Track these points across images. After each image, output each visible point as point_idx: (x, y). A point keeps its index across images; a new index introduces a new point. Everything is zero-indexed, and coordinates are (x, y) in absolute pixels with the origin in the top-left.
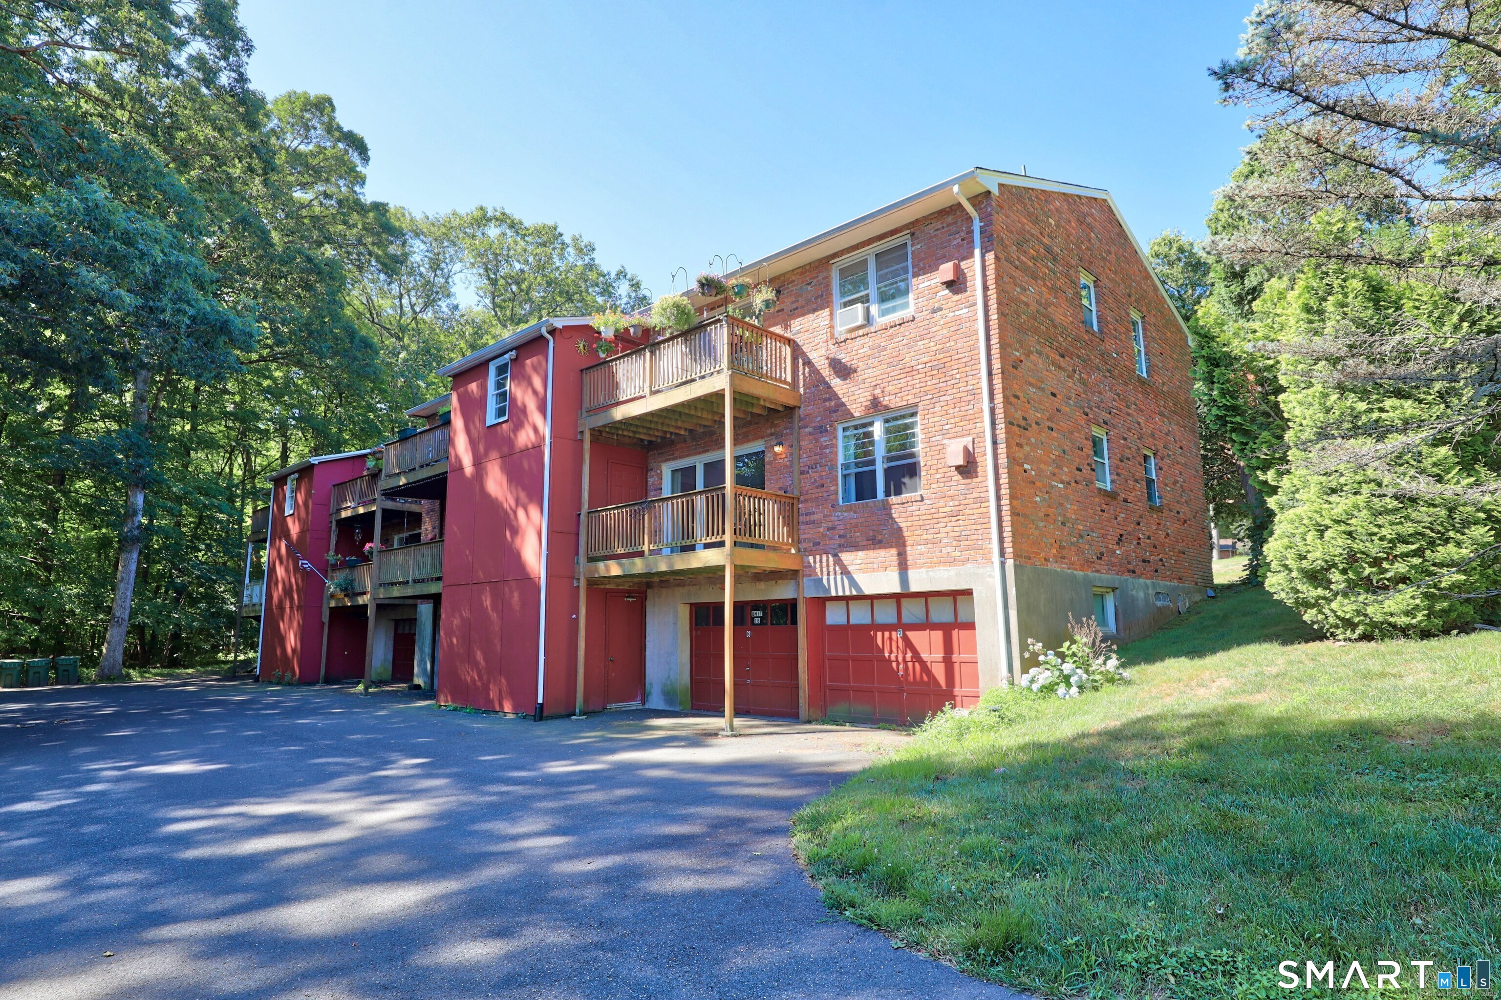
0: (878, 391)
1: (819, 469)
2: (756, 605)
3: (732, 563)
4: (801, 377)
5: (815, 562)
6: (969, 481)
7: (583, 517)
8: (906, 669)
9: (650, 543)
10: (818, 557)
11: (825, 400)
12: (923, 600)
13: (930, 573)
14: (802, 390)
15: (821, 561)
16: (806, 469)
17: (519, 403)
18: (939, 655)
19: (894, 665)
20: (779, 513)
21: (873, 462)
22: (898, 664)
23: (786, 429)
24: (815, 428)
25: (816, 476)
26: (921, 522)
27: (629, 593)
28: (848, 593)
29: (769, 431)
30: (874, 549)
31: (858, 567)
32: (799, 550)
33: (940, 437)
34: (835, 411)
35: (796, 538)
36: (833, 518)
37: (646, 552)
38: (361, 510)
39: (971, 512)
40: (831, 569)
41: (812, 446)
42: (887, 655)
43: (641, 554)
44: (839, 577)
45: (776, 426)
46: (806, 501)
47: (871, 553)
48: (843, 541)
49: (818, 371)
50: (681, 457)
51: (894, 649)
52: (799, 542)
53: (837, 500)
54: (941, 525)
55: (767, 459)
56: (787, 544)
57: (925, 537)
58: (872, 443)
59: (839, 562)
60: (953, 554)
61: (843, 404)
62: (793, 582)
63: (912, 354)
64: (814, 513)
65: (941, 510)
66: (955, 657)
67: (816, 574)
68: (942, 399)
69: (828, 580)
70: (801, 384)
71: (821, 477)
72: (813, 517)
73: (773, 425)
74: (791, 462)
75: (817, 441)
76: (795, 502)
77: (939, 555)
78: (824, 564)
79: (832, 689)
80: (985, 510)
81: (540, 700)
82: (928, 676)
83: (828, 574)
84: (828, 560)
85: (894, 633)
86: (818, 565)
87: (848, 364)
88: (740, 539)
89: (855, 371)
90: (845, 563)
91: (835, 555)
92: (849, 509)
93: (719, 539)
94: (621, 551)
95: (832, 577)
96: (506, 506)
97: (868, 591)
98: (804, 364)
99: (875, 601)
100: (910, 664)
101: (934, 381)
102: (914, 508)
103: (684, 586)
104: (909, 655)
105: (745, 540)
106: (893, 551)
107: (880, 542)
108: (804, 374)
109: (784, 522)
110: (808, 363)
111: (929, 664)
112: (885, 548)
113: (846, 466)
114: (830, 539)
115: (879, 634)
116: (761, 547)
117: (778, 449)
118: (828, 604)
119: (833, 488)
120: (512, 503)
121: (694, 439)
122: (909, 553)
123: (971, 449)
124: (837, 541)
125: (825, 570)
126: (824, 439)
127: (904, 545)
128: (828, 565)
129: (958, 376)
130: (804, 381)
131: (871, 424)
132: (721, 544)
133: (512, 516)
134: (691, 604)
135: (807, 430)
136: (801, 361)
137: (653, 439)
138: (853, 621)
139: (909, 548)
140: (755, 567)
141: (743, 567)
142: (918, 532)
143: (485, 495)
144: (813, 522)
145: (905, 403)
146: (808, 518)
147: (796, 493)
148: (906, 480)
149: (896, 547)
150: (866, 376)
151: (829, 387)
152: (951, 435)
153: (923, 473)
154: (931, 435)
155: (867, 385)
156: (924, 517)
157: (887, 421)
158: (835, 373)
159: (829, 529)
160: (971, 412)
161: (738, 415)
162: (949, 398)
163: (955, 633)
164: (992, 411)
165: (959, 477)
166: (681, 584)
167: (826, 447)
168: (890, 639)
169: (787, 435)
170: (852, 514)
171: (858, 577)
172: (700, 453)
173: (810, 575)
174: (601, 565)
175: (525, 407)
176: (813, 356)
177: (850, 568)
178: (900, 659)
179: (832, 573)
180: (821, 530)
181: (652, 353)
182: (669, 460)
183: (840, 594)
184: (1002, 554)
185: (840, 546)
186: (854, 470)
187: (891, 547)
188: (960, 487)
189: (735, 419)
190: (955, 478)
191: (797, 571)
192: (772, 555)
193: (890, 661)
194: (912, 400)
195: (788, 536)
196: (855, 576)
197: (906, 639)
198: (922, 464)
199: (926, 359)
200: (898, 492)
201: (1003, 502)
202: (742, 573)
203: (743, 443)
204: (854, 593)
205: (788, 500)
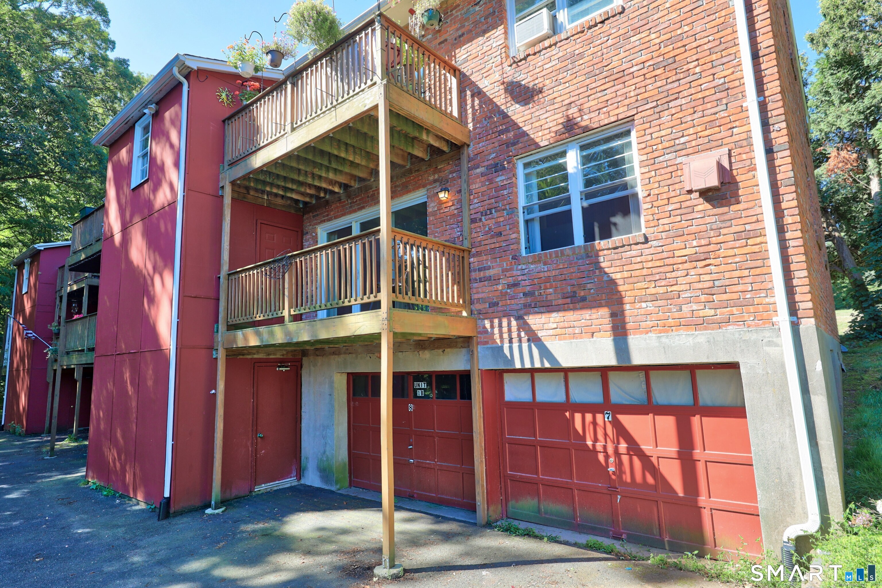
0: (573, 111)
1: (495, 214)
2: (419, 376)
3: (390, 329)
4: (470, 111)
5: (492, 327)
6: (725, 209)
7: (223, 281)
8: (619, 464)
9: (290, 307)
10: (496, 321)
11: (501, 132)
12: (642, 374)
13: (664, 340)
14: (471, 126)
15: (500, 326)
16: (479, 215)
17: (159, 162)
18: (673, 449)
19: (601, 457)
20: (448, 268)
21: (568, 201)
22: (607, 457)
23: (452, 172)
24: (488, 167)
25: (491, 223)
26: (645, 272)
27: (282, 362)
28: (538, 365)
29: (431, 178)
30: (574, 309)
31: (551, 332)
32: (471, 313)
33: (672, 156)
34: (514, 144)
35: (467, 297)
36: (515, 273)
37: (287, 318)
38: (75, 288)
39: (731, 252)
40: (515, 335)
41: (484, 188)
42: (589, 443)
43: (280, 320)
44: (525, 345)
45: (440, 171)
46: (478, 254)
47: (571, 316)
48: (529, 300)
49: (491, 100)
50: (336, 217)
51: (600, 436)
52: (472, 303)
53: (519, 250)
54: (679, 273)
55: (429, 210)
56: (457, 306)
57: (652, 291)
58: (565, 178)
59: (524, 326)
60: (701, 313)
61: (525, 134)
62: (464, 351)
63: (623, 55)
64: (489, 268)
65: (677, 253)
66: (698, 453)
67: (495, 342)
68: (671, 104)
69: (511, 348)
70: (470, 120)
71: (498, 223)
72: (488, 273)
73: (437, 170)
74: (460, 210)
75: (491, 181)
76: (466, 255)
77: (677, 315)
78: (505, 329)
79: (514, 480)
80: (756, 249)
81: (167, 494)
82: (654, 478)
83: (511, 341)
84: (509, 324)
85: (599, 417)
86: (496, 330)
87: (531, 85)
88: (400, 299)
89: (541, 91)
90: (534, 327)
91: (519, 318)
92: (537, 260)
93: (372, 299)
94: (259, 317)
95: (515, 345)
96: (144, 271)
97: (565, 363)
98: (473, 96)
99: (570, 374)
100: (625, 459)
101: (659, 84)
102: (633, 253)
103: (339, 354)
104: (623, 446)
105: (407, 300)
106: (604, 312)
107: (583, 299)
108: (473, 106)
109: (453, 280)
110: (478, 93)
111: (654, 460)
112: (591, 307)
113: (528, 210)
114: (512, 298)
115: (578, 417)
116: (424, 308)
117: (443, 196)
118: (506, 375)
119: (514, 236)
120: (150, 267)
121: (349, 197)
122: (627, 313)
123: (726, 165)
124: (522, 300)
125: (506, 336)
126: (500, 179)
127: (620, 302)
128: (510, 331)
129: (698, 70)
130: (474, 114)
131: (563, 154)
132: (376, 305)
133: (149, 282)
134: (348, 373)
135: (478, 171)
136: (468, 93)
137: (307, 199)
138: (540, 397)
139: (627, 307)
140: (420, 335)
141: (404, 334)
142: (639, 285)
143: (129, 262)
144: (489, 279)
145: (613, 119)
146: (482, 274)
147: (466, 245)
148: (617, 219)
149: (607, 305)
150: (555, 95)
151: (505, 116)
152: (690, 151)
153: (644, 206)
154: (656, 154)
155: (556, 106)
156: (650, 265)
157: (583, 148)
158: (513, 98)
159: (510, 286)
160: (723, 114)
161: (396, 160)
162: (684, 101)
163: (696, 420)
164: (763, 107)
165: (708, 206)
166: (336, 353)
167: (504, 187)
168: (594, 423)
169: (453, 179)
170: (541, 266)
171: (553, 345)
172: (355, 211)
173: (486, 343)
174: (239, 334)
175: (163, 164)
176: (484, 84)
177: (540, 334)
178: (610, 450)
179: (515, 340)
180: (500, 287)
181: (294, 84)
182: (324, 221)
183: (528, 365)
184: (793, 310)
185: (525, 306)
186: (538, 214)
187: (600, 306)
188: (708, 220)
189: (393, 165)
190: (700, 208)
191: (470, 338)
192: (441, 319)
193: (595, 452)
194: (623, 112)
195: (459, 297)
196: (548, 344)
197: (617, 425)
198: (641, 195)
199: (644, 58)
200: (606, 234)
201: (788, 235)
202: (403, 340)
203: (401, 195)
204: (547, 365)
205: (457, 253)
